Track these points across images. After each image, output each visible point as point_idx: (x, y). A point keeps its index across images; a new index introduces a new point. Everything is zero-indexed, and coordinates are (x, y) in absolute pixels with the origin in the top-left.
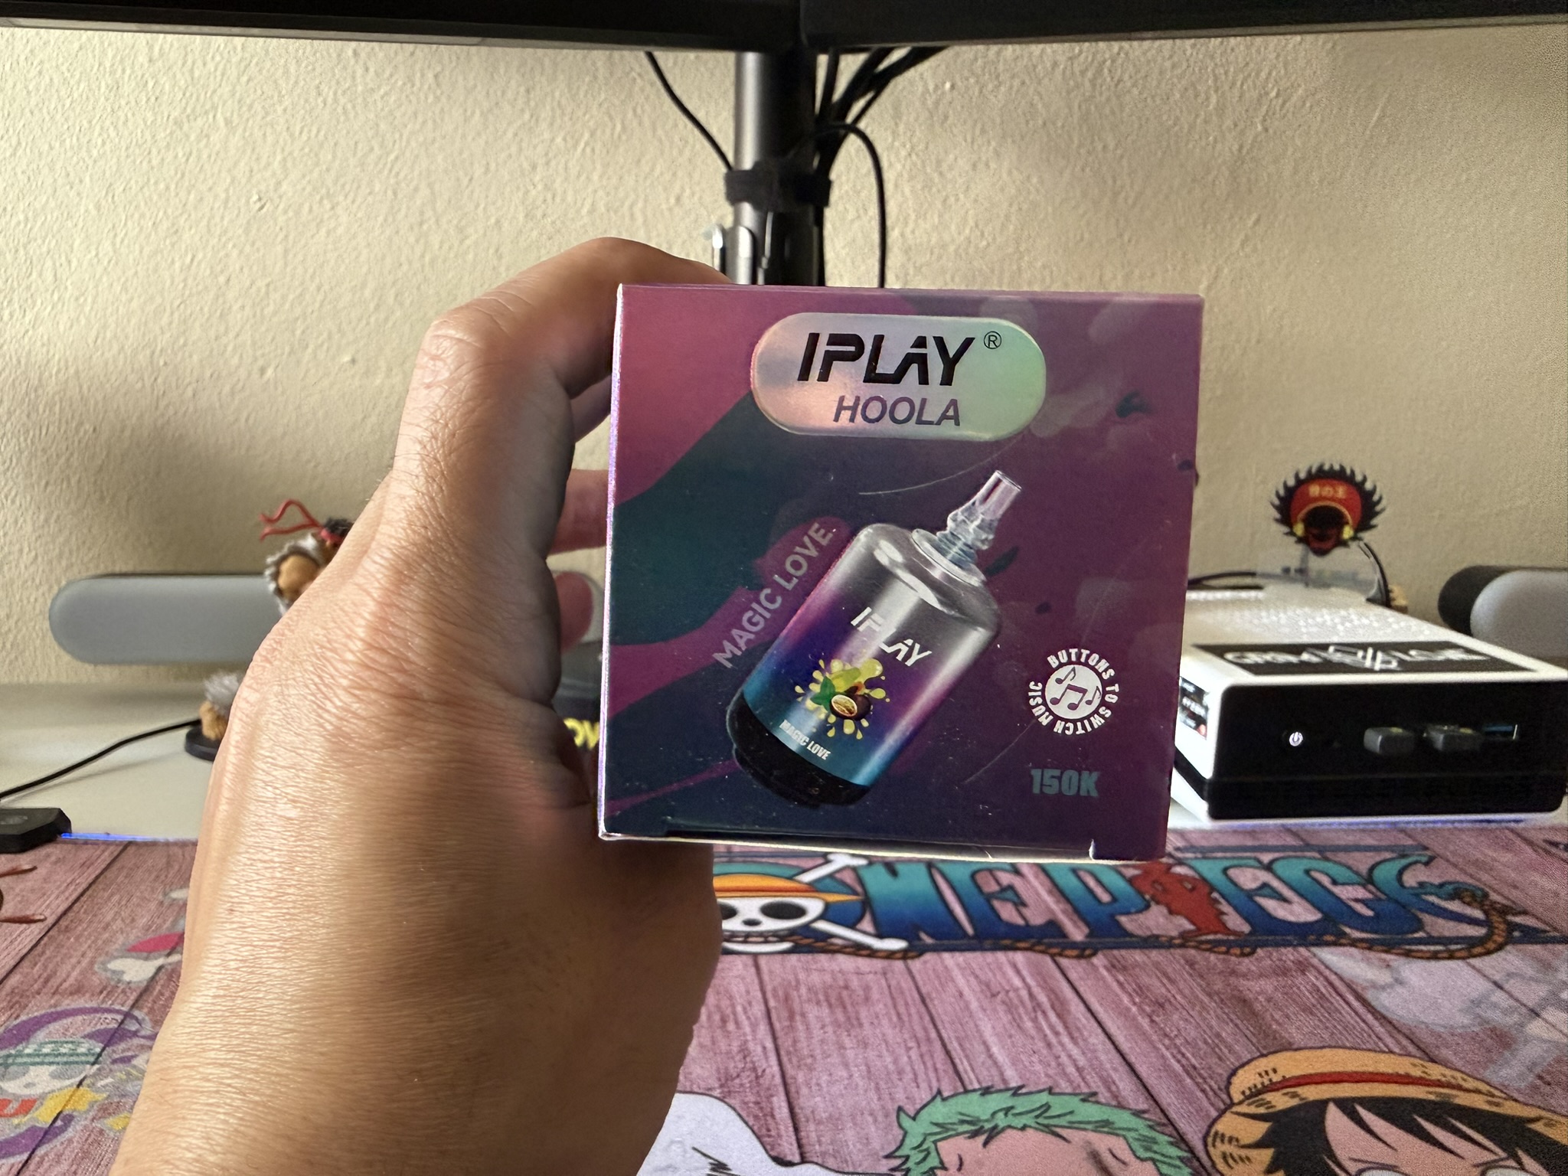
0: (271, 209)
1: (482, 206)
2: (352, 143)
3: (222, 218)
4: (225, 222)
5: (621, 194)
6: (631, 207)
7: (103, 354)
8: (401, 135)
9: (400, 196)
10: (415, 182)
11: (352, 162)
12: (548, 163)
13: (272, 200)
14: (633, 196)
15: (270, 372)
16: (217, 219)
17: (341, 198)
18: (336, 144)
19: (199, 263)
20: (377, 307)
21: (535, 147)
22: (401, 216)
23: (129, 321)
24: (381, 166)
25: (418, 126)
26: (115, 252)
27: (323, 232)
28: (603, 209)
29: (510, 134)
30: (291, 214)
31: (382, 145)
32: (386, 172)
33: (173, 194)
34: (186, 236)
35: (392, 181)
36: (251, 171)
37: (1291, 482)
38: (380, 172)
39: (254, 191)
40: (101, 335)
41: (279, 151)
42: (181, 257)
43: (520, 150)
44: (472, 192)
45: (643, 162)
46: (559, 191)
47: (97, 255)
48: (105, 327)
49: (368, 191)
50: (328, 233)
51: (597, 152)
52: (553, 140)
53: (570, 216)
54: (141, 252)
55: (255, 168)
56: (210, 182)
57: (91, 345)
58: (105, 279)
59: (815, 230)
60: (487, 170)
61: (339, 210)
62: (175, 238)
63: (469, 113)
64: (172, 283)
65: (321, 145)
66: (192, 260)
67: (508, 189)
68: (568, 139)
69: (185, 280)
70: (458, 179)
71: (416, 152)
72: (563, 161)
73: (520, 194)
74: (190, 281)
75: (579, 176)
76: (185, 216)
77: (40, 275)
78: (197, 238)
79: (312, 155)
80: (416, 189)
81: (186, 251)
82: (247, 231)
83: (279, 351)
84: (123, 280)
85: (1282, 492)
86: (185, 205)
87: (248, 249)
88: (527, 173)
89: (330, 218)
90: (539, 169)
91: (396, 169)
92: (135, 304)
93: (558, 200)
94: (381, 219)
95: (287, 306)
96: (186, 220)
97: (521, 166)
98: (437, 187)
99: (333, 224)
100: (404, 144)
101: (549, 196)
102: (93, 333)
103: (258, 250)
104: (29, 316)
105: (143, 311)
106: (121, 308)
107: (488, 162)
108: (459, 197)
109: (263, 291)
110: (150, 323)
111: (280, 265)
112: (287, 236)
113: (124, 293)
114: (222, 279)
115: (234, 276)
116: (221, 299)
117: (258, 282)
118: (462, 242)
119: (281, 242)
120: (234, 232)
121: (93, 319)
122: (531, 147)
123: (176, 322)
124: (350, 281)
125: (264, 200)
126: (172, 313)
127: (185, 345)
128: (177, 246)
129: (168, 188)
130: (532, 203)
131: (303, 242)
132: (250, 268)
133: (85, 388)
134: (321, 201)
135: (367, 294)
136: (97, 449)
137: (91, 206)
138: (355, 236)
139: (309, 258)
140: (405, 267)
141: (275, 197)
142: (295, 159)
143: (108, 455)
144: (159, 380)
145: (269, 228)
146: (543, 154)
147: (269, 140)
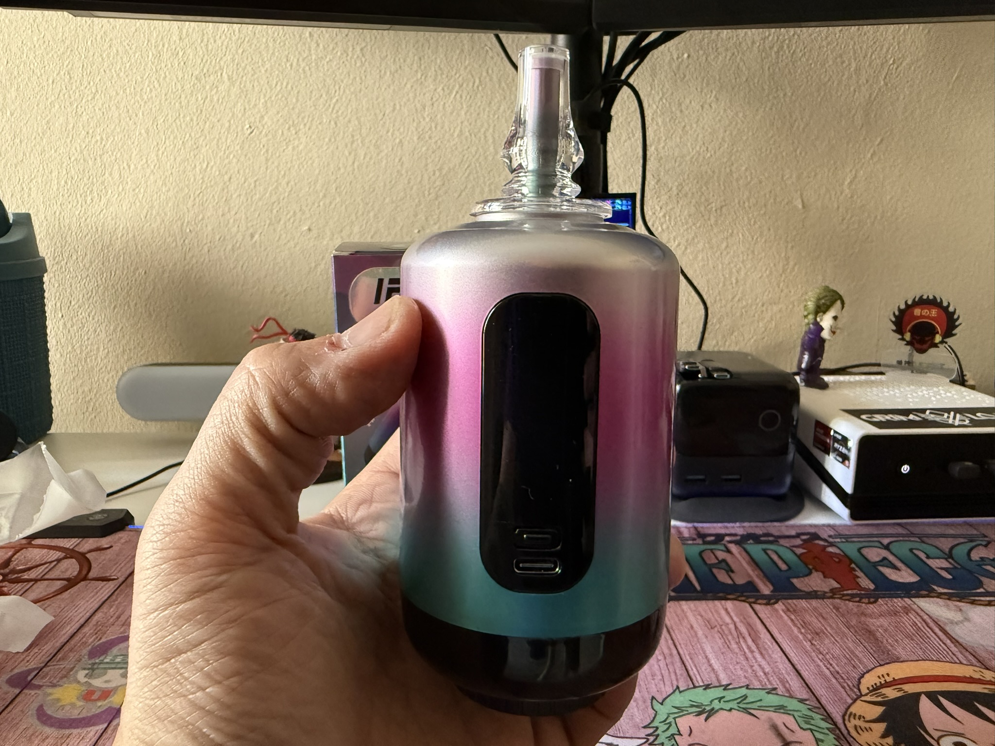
0: (258, 133)
1: (391, 130)
2: (308, 92)
3: (226, 141)
4: (229, 141)
5: (479, 123)
6: (485, 133)
7: (150, 225)
8: (340, 88)
9: (339, 125)
10: (349, 116)
11: (308, 102)
12: (433, 104)
13: (258, 128)
14: (486, 125)
15: (257, 237)
16: (224, 140)
17: (302, 126)
18: (298, 92)
19: (212, 167)
20: (325, 196)
21: (424, 94)
22: (338, 139)
23: (167, 204)
24: (327, 105)
25: (351, 82)
26: (158, 160)
27: (290, 148)
28: (467, 134)
29: (409, 86)
30: (270, 136)
31: (328, 92)
32: (330, 110)
33: (195, 124)
34: (204, 150)
35: (334, 116)
36: (245, 109)
37: (903, 307)
38: (327, 110)
39: (247, 123)
40: (149, 214)
41: (262, 96)
42: (200, 163)
43: (416, 95)
44: (384, 123)
45: (493, 103)
46: (440, 121)
47: (147, 161)
48: (152, 207)
49: (318, 122)
50: (294, 149)
51: (464, 97)
52: (436, 90)
53: (447, 136)
54: (175, 159)
55: (247, 109)
56: (219, 116)
57: (143, 220)
58: (152, 177)
59: (602, 146)
60: (394, 110)
61: (300, 134)
62: (196, 152)
63: (383, 72)
64: (195, 180)
65: (290, 93)
66: (207, 166)
67: (407, 120)
68: (446, 89)
69: (202, 178)
70: (375, 114)
71: (349, 97)
72: (442, 103)
73: (415, 124)
74: (206, 179)
75: (451, 113)
76: (202, 139)
77: (111, 174)
78: (210, 151)
79: (284, 99)
80: (349, 121)
81: (203, 160)
82: (242, 148)
83: (263, 224)
84: (162, 179)
85: (897, 313)
86: (203, 130)
87: (242, 159)
88: (419, 111)
89: (294, 139)
90: (427, 109)
91: (337, 108)
92: (171, 194)
93: (439, 128)
94: (327, 140)
95: (268, 195)
96: (203, 141)
97: (415, 106)
98: (362, 119)
99: (296, 142)
100: (341, 94)
101: (433, 126)
102: (145, 211)
103: (249, 159)
104: (104, 200)
105: (176, 198)
106: (162, 195)
107: (395, 104)
108: (376, 126)
109: (253, 185)
110: (181, 206)
111: (263, 169)
112: (267, 151)
113: (164, 187)
114: (226, 178)
115: (234, 176)
116: (226, 191)
117: (249, 179)
118: (378, 154)
119: (264, 154)
120: (234, 147)
121: (144, 203)
122: (422, 94)
123: (197, 204)
124: (308, 179)
125: (253, 128)
126: (195, 199)
127: (202, 219)
128: (198, 157)
129: (192, 120)
130: (423, 130)
131: (277, 155)
132: (244, 170)
133: (139, 247)
134: (289, 128)
135: (318, 187)
136: (147, 284)
137: (143, 131)
138: (310, 151)
139: (281, 164)
140: (342, 170)
141: (260, 126)
142: (272, 101)
143: (154, 289)
144: (186, 241)
145: (256, 145)
146: (430, 98)
147: (256, 90)
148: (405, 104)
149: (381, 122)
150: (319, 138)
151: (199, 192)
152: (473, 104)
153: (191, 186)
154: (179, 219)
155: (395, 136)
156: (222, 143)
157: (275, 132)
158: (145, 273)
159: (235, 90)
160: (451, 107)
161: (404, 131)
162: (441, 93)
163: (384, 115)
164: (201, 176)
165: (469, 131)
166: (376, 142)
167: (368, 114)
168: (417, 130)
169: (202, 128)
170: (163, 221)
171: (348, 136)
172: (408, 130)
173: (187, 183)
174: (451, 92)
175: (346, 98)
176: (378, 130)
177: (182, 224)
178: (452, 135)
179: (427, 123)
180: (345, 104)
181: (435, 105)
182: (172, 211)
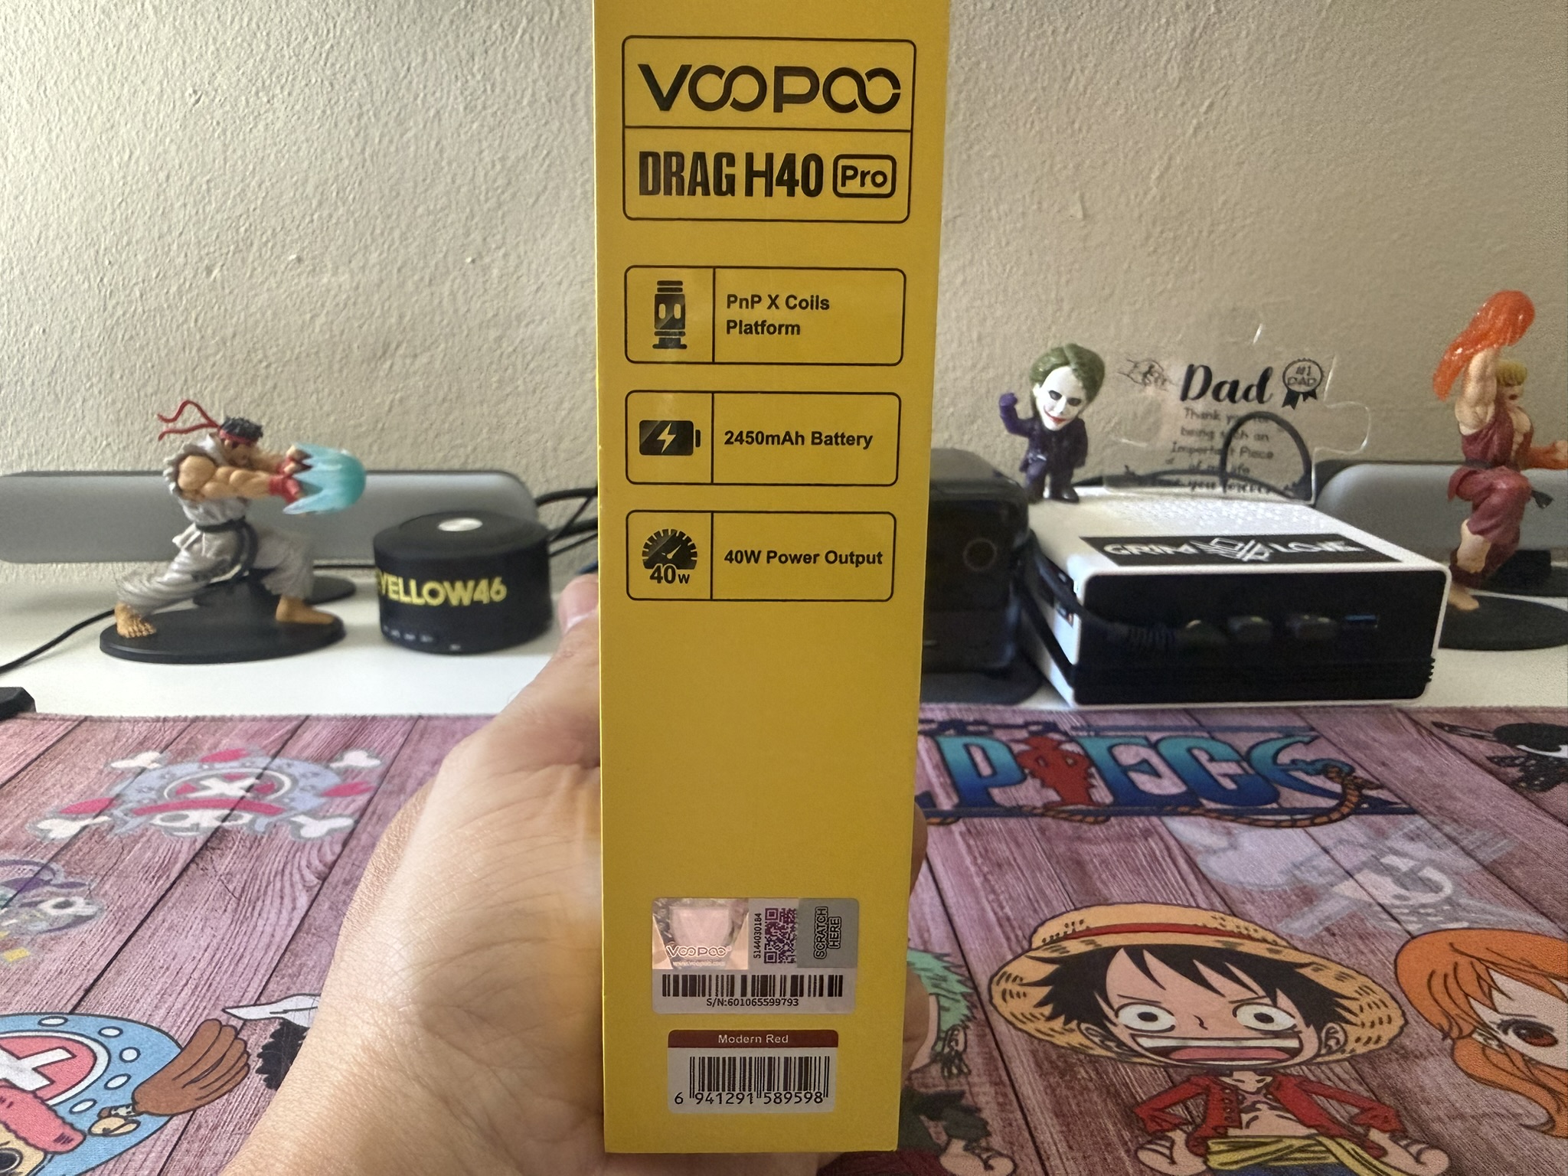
0: (207, 101)
1: (419, 102)
2: (285, 32)
3: (158, 113)
4: (161, 116)
5: (562, 84)
6: (572, 96)
7: (46, 255)
9: (337, 87)
10: (352, 72)
11: (286, 50)
12: (486, 52)
13: (207, 93)
16: (153, 114)
17: (278, 90)
18: (268, 34)
19: (137, 162)
21: (472, 35)
22: (336, 110)
23: (71, 219)
24: (317, 53)
25: (352, 15)
26: (51, 148)
27: (261, 126)
28: (544, 99)
29: (446, 20)
30: (228, 108)
31: (316, 34)
32: (322, 63)
33: (106, 87)
34: (123, 130)
35: (328, 73)
36: (184, 62)
38: (317, 62)
39: (188, 85)
40: (43, 235)
41: (211, 41)
42: (119, 152)
43: (458, 36)
44: (411, 83)
46: (499, 79)
47: (33, 151)
48: (47, 226)
49: (303, 83)
50: (266, 128)
51: (536, 39)
52: (490, 27)
53: (511, 107)
54: (78, 146)
55: (188, 61)
56: (143, 75)
57: (34, 246)
58: (43, 177)
60: (425, 60)
61: (276, 103)
62: (111, 134)
64: (112, 179)
65: (255, 35)
66: (130, 157)
67: (447, 78)
68: (505, 24)
69: (124, 177)
70: (394, 69)
71: (351, 41)
72: (501, 49)
73: (459, 84)
74: (129, 178)
76: (121, 110)
78: (134, 133)
79: (245, 45)
80: (354, 81)
81: (123, 147)
82: (184, 127)
84: (61, 177)
86: (119, 98)
87: (185, 145)
88: (464, 62)
89: (266, 112)
90: (476, 59)
91: (331, 59)
92: (75, 202)
93: (498, 91)
94: (319, 112)
96: (121, 114)
97: (458, 53)
98: (374, 77)
99: (270, 118)
100: (338, 33)
101: (489, 88)
102: (36, 233)
103: (196, 144)
105: (84, 210)
106: (62, 206)
107: (425, 52)
108: (397, 88)
109: (204, 187)
110: (93, 223)
111: (219, 161)
112: (224, 131)
113: (64, 192)
114: (162, 176)
115: (173, 173)
116: (162, 198)
117: (199, 178)
118: (402, 136)
119: (219, 137)
120: (171, 126)
121: (33, 216)
122: (468, 35)
123: (118, 220)
124: (292, 177)
125: (199, 93)
126: (114, 212)
127: (128, 244)
128: (114, 142)
129: (100, 80)
130: (471, 94)
131: (241, 137)
132: (190, 164)
133: (31, 288)
134: (257, 93)
135: (310, 189)
136: (49, 349)
137: (24, 102)
138: (294, 130)
139: (248, 154)
140: (346, 162)
141: (210, 89)
142: (228, 49)
143: (60, 356)
144: (105, 280)
145: (206, 122)
146: (481, 41)
147: (201, 29)
148: (442, 51)
149: (406, 82)
150: (306, 109)
151: (120, 200)
152: (551, 52)
153: (107, 191)
154: (92, 244)
155: (427, 105)
156: (152, 119)
157: (236, 100)
158: (44, 331)
159: (166, 31)
160: (516, 56)
161: (441, 98)
162: (500, 31)
163: (409, 69)
164: (121, 174)
165: (547, 95)
166: (399, 114)
167: (383, 68)
168: (462, 93)
169: (117, 95)
170: (66, 248)
171: (352, 105)
172: (449, 92)
173: (100, 185)
174: (515, 30)
175: (347, 43)
176: (400, 95)
177: (97, 252)
178: (519, 102)
179: (478, 82)
180: (346, 52)
181: (490, 52)
182: (79, 231)
